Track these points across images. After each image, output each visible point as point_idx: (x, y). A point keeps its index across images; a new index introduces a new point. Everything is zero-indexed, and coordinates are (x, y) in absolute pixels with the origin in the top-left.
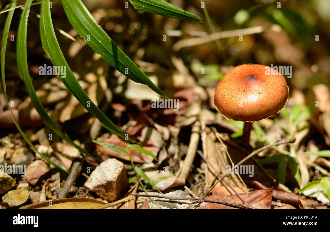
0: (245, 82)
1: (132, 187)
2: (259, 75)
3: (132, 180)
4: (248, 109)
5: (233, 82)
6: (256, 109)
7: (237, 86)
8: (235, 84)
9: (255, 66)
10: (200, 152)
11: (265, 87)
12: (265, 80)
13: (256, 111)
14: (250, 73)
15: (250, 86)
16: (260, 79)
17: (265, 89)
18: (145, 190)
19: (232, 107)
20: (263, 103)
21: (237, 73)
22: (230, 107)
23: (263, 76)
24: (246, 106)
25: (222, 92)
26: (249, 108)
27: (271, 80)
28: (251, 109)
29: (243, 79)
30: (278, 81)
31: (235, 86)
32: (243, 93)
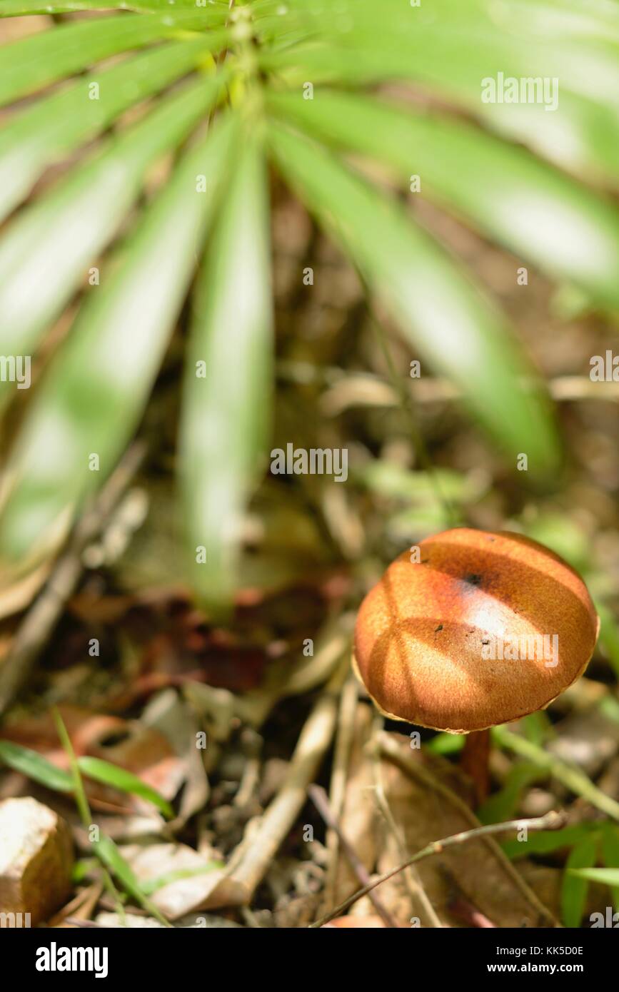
0: (448, 595)
1: (84, 894)
2: (498, 576)
3: (86, 868)
4: (442, 693)
5: (413, 590)
6: (468, 693)
7: (422, 605)
8: (416, 598)
9: (493, 540)
10: (318, 793)
11: (507, 621)
12: (513, 596)
13: (468, 699)
14: (471, 565)
15: (460, 611)
16: (495, 590)
17: (507, 627)
18: (119, 907)
19: (394, 679)
20: (490, 676)
21: (432, 558)
22: (390, 676)
23: (507, 580)
24: (438, 682)
25: (373, 622)
26: (447, 689)
27: (533, 596)
28: (451, 692)
29: (445, 583)
30: (558, 601)
31: (416, 605)
32: (433, 633)
